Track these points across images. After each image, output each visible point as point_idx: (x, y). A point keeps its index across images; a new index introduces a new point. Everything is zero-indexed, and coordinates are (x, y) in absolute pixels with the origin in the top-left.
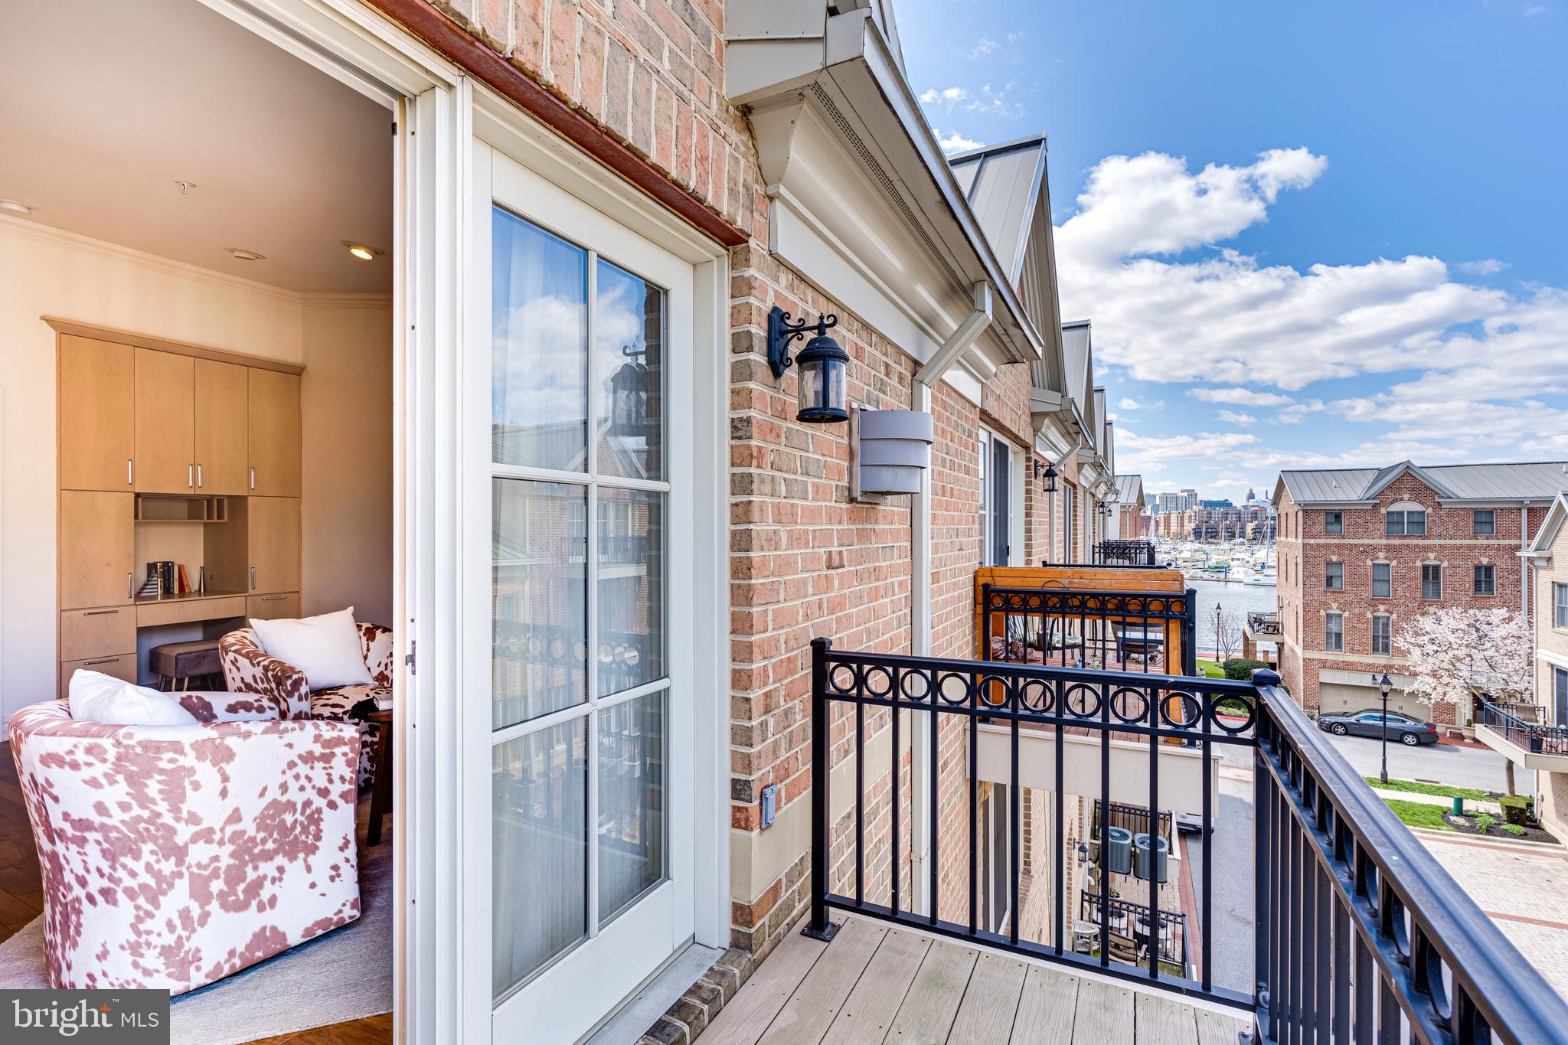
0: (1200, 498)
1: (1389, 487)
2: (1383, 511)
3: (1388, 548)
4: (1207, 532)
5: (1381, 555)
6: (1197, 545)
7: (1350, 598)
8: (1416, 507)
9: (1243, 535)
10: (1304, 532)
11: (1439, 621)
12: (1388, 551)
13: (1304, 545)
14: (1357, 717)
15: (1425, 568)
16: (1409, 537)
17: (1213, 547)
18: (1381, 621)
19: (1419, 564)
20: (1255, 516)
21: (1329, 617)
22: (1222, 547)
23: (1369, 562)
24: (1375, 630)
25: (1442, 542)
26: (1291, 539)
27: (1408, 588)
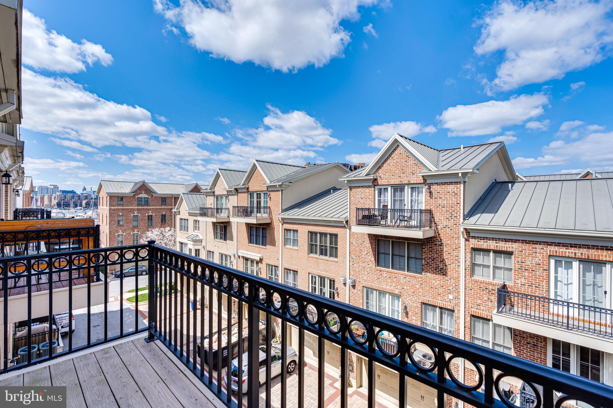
0: (60, 189)
1: (138, 189)
2: (136, 197)
3: (138, 210)
4: (64, 204)
5: (136, 212)
6: (59, 210)
7: (125, 228)
8: (146, 196)
9: (81, 206)
10: (110, 204)
11: (152, 232)
12: (138, 211)
13: (110, 209)
14: (128, 270)
15: (148, 216)
16: (144, 206)
17: (67, 211)
18: (135, 235)
19: (147, 215)
20: (86, 197)
21: (119, 235)
22: (71, 211)
23: (132, 215)
24: (134, 238)
25: (153, 207)
26: (105, 207)
27: (143, 224)
